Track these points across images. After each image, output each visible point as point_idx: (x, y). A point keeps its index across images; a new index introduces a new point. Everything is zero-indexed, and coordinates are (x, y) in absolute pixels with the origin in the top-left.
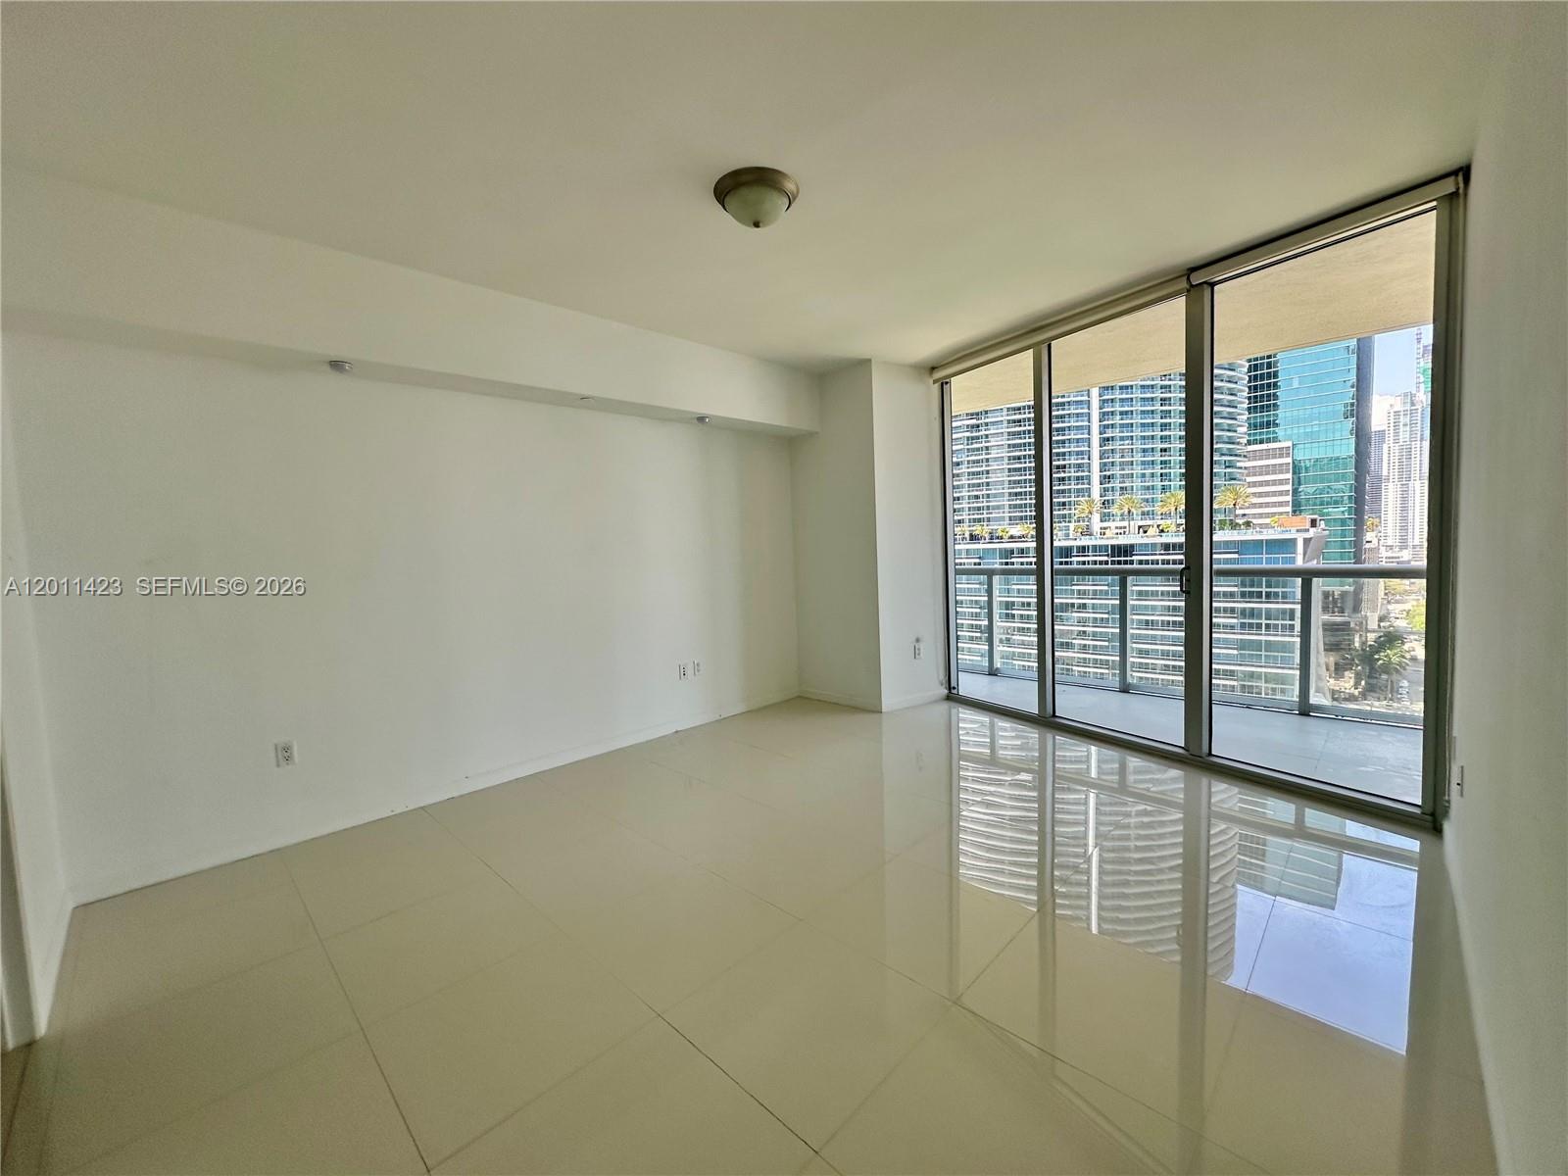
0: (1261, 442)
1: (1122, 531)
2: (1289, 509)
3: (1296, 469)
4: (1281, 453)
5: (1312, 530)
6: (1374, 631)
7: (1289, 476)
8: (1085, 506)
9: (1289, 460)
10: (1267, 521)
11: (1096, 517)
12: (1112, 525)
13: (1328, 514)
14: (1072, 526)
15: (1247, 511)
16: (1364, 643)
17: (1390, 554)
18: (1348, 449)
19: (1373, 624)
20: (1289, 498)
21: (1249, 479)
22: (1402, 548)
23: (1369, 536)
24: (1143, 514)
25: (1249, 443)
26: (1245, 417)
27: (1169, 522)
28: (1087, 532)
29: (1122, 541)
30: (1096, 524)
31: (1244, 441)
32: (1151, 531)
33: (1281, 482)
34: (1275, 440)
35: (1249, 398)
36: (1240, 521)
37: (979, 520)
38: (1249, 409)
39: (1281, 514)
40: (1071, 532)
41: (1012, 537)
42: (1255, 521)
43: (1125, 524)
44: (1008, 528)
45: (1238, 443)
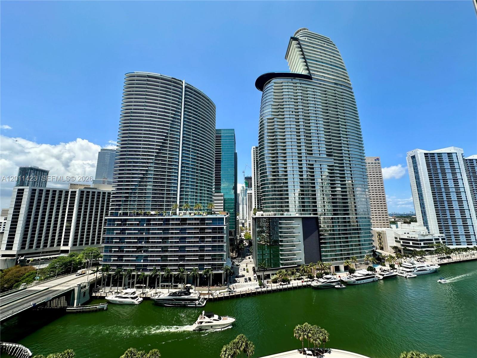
0: (218, 193)
1: (185, 214)
2: (223, 210)
3: (224, 200)
4: (221, 196)
5: (227, 215)
6: (238, 240)
7: (223, 202)
8: (174, 206)
9: (223, 198)
10: (218, 213)
11: (178, 210)
12: (182, 212)
13: (230, 212)
14: (171, 212)
15: (214, 210)
16: (237, 243)
17: (241, 221)
18: (233, 197)
19: (238, 238)
20: (223, 207)
21: (215, 202)
22: (243, 220)
23: (238, 217)
24: (190, 209)
25: (215, 193)
26: (214, 186)
27: (197, 212)
28: (175, 214)
29: (184, 217)
30: (178, 212)
31: (214, 192)
32: (192, 214)
33: (221, 203)
34: (220, 193)
35: (215, 182)
36: (213, 212)
37: (141, 208)
38: (215, 185)
39: (221, 211)
40: (170, 214)
41: (152, 215)
42: (216, 213)
43: (185, 212)
44: (150, 211)
45: (213, 193)
